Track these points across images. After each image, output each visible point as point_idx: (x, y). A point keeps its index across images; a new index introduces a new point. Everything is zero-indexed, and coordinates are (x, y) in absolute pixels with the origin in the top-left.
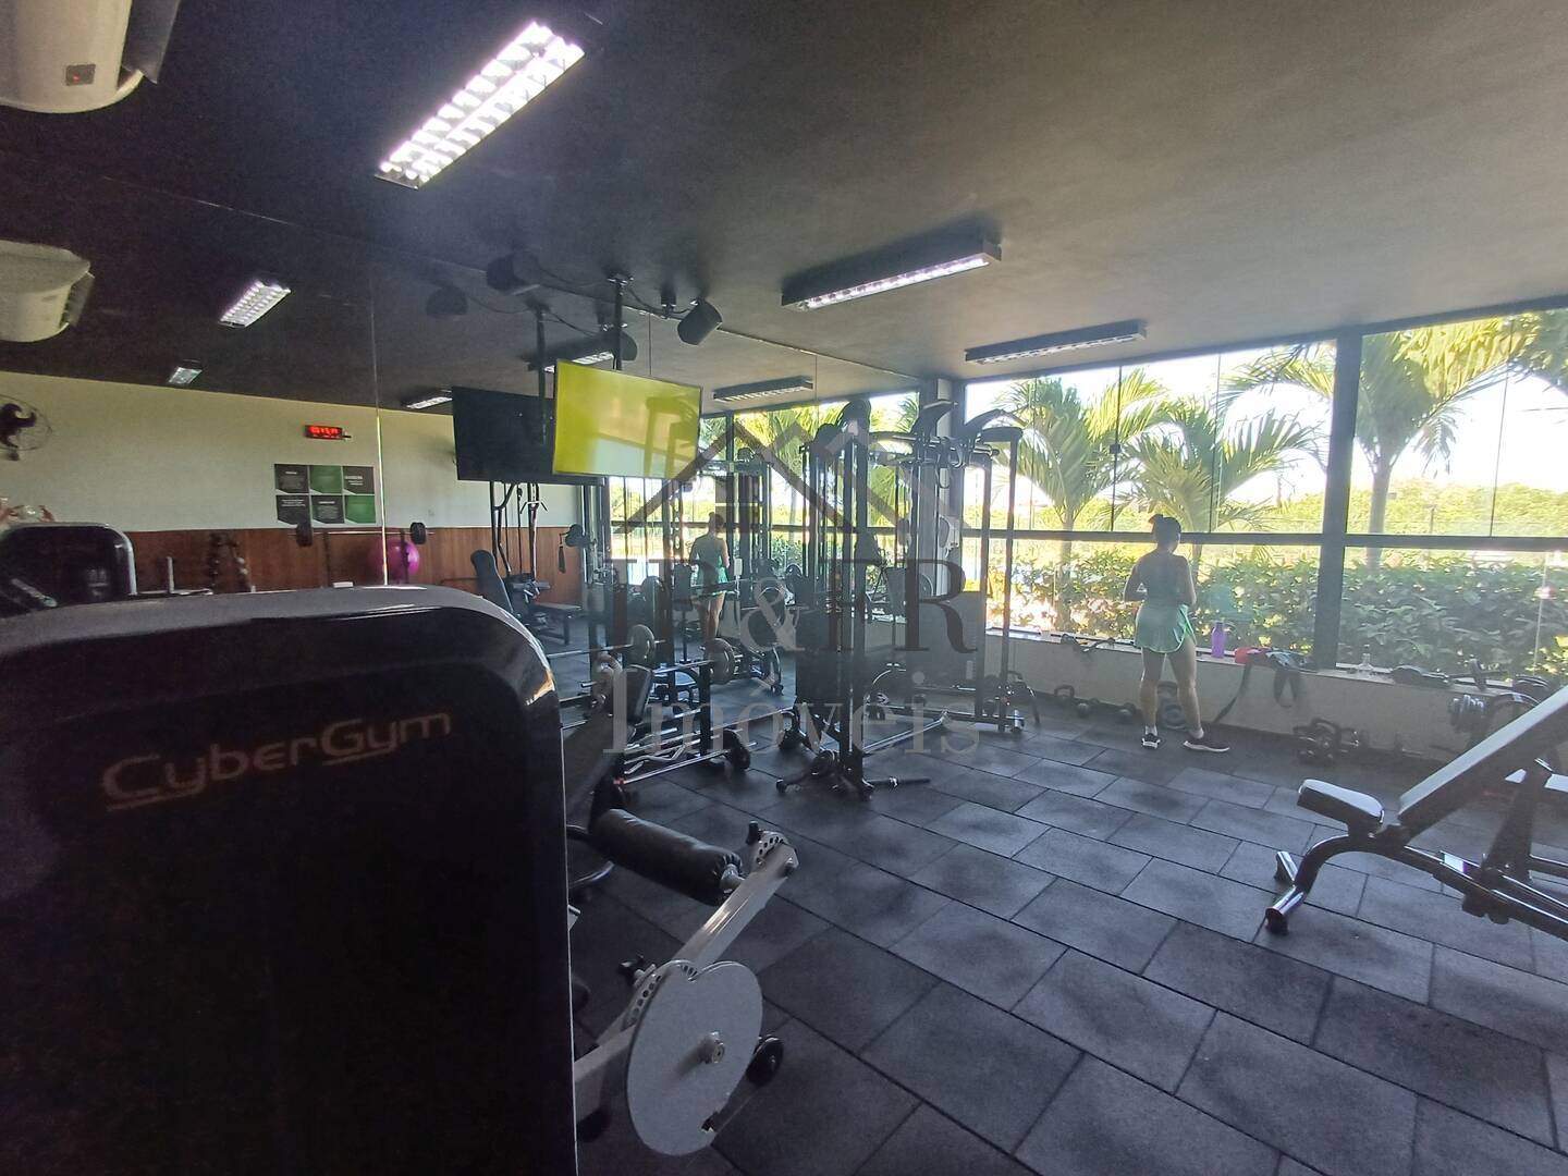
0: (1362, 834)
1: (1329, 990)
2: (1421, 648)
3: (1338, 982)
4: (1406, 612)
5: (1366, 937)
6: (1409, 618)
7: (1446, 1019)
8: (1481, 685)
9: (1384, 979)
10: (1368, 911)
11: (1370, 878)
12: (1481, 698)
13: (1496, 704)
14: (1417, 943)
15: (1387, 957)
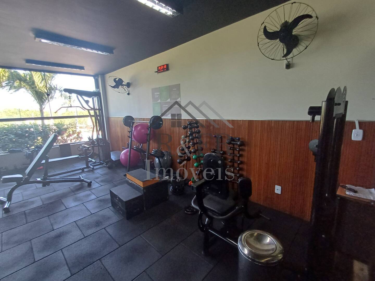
0: (20, 182)
1: (25, 214)
2: (11, 145)
3: (26, 211)
4: (6, 138)
5: (27, 202)
6: (7, 139)
7: (47, 204)
8: (29, 149)
9: (34, 206)
10: (25, 198)
11: (22, 193)
12: (30, 151)
13: (33, 152)
14: (37, 198)
15: (33, 203)
